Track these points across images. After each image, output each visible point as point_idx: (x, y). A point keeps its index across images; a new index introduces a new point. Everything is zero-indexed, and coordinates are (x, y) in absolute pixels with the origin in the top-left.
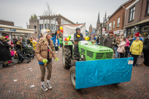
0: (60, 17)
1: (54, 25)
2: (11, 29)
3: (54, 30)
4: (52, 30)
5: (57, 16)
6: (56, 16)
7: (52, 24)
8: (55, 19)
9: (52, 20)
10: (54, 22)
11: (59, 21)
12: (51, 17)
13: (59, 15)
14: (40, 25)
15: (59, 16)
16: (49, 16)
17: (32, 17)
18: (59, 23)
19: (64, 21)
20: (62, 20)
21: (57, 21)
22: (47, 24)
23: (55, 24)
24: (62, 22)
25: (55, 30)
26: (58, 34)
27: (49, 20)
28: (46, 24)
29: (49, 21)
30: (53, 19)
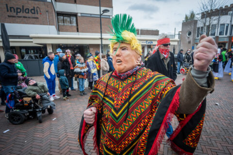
2: (147, 40)
14: (199, 28)
17: (186, 17)
25: (228, 35)
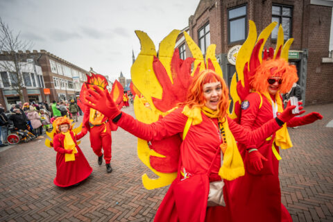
0: (47, 57)
1: (32, 74)
3: (35, 85)
4: (27, 88)
5: (35, 53)
6: (32, 54)
7: (24, 73)
8: (32, 60)
9: (24, 63)
10: (28, 67)
11: (44, 65)
12: (17, 54)
13: (41, 51)
15: (42, 54)
16: (13, 52)
18: (46, 69)
19: (59, 65)
20: (52, 64)
21: (39, 65)
22: (8, 73)
23: (33, 72)
24: (52, 67)
26: (46, 95)
27: (12, 63)
28: (5, 72)
29: (14, 65)
30: (25, 61)
